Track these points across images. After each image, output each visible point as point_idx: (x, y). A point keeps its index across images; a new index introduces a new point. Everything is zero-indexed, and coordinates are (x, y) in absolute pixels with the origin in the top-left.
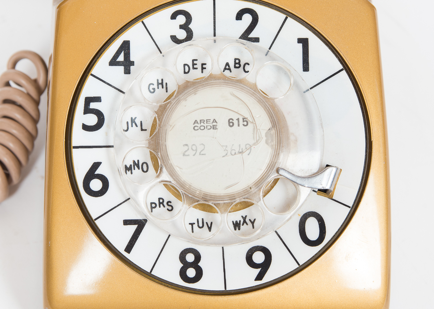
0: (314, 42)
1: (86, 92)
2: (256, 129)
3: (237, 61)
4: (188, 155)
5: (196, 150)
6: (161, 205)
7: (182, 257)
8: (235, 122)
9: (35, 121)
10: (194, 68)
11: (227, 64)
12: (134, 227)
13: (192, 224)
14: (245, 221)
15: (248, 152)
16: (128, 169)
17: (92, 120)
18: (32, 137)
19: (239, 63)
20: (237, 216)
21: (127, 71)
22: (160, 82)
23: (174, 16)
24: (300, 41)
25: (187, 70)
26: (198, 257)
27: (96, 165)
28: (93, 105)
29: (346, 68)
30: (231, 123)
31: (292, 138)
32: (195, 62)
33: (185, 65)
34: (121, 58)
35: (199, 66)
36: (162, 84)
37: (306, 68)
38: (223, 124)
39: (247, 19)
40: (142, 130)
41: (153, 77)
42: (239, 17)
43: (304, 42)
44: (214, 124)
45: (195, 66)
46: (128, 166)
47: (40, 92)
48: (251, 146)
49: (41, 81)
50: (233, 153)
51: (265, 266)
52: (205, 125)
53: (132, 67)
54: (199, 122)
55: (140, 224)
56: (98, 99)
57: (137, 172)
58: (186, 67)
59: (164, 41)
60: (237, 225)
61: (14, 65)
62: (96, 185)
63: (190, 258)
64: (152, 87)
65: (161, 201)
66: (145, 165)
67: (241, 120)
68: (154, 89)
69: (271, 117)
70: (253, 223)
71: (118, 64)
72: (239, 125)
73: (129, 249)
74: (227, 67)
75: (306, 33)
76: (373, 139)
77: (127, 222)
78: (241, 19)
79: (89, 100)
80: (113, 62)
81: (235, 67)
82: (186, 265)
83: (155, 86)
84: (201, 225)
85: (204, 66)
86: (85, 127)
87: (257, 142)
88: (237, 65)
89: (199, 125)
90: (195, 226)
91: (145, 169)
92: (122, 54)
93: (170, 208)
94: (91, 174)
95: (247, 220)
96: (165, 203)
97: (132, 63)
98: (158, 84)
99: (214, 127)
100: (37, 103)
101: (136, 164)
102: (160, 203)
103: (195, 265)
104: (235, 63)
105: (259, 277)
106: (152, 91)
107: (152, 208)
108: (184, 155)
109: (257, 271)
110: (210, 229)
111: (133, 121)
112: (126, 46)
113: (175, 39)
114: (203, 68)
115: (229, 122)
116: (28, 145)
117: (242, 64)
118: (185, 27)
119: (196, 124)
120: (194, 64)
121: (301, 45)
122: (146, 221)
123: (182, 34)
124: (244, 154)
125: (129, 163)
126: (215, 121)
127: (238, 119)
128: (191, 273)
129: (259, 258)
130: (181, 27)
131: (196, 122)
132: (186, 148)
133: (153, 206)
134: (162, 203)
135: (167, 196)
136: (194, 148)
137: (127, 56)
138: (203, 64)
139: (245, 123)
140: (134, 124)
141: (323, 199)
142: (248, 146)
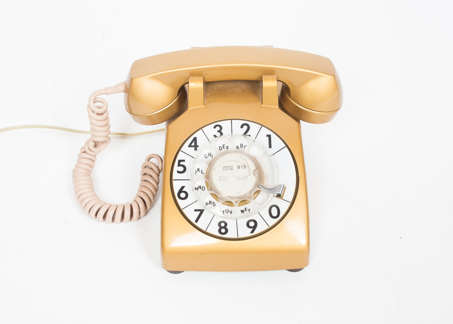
0: (273, 136)
1: (179, 158)
2: (249, 169)
3: (242, 145)
4: (221, 181)
5: (224, 178)
6: (210, 204)
7: (219, 224)
8: (241, 167)
9: (158, 183)
10: (223, 148)
11: (237, 146)
12: (199, 212)
13: (223, 211)
14: (246, 210)
15: (246, 179)
16: (196, 189)
17: (181, 169)
18: (156, 190)
19: (242, 146)
20: (243, 208)
21: (196, 149)
22: (209, 154)
23: (215, 127)
24: (267, 136)
25: (220, 149)
26: (226, 224)
27: (183, 187)
28: (182, 163)
29: (287, 146)
30: (239, 167)
31: (265, 175)
32: (224, 146)
33: (220, 147)
34: (193, 144)
35: (226, 147)
36: (210, 155)
37: (270, 147)
38: (235, 168)
39: (245, 127)
40: (202, 173)
41: (206, 152)
42: (242, 127)
43: (269, 136)
44: (232, 168)
45: (224, 147)
46: (196, 188)
47: (160, 172)
48: (247, 176)
49: (160, 167)
50: (240, 179)
51: (254, 228)
52: (228, 168)
53: (197, 148)
54: (225, 167)
55: (202, 211)
56: (184, 161)
57: (200, 190)
58: (220, 148)
59: (211, 137)
60: (242, 211)
61: (149, 160)
62: (183, 195)
63: (223, 225)
64: (206, 156)
65: (210, 202)
66: (203, 188)
67: (243, 166)
68: (207, 157)
69: (255, 164)
70: (249, 210)
71: (192, 146)
72: (242, 168)
73: (197, 221)
74: (237, 147)
75: (270, 133)
76: (299, 175)
77: (196, 210)
78: (243, 128)
79: (180, 161)
80: (190, 146)
81: (241, 147)
82: (221, 228)
83: (208, 156)
84: (227, 212)
85: (228, 147)
86: (178, 172)
87: (250, 175)
88: (242, 147)
89: (225, 168)
90: (225, 212)
91: (203, 189)
92: (194, 142)
93: (214, 205)
94: (181, 191)
95: (247, 209)
96: (212, 203)
97: (198, 146)
98: (209, 155)
99: (232, 169)
100: (158, 176)
101: (200, 187)
102: (210, 203)
103: (225, 227)
104: (241, 146)
105: (252, 232)
106: (206, 157)
107: (206, 205)
108: (219, 180)
109: (251, 229)
110: (231, 213)
111: (198, 170)
112: (195, 139)
113: (215, 136)
114: (227, 148)
115: (238, 167)
116: (154, 193)
117: (244, 146)
118: (220, 131)
119: (224, 168)
120: (223, 147)
121: (268, 137)
122: (204, 210)
123: (218, 134)
124: (244, 180)
125: (197, 187)
126: (232, 166)
127: (242, 166)
128: (223, 231)
129: (252, 224)
130: (218, 131)
131: (224, 167)
132: (220, 178)
133: (207, 204)
134: (211, 203)
135: (213, 200)
136: (223, 177)
137: (196, 143)
138: (227, 147)
139: (245, 167)
140: (199, 171)
141: (278, 199)
142: (246, 176)
